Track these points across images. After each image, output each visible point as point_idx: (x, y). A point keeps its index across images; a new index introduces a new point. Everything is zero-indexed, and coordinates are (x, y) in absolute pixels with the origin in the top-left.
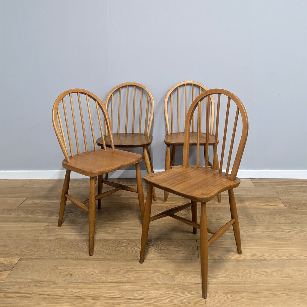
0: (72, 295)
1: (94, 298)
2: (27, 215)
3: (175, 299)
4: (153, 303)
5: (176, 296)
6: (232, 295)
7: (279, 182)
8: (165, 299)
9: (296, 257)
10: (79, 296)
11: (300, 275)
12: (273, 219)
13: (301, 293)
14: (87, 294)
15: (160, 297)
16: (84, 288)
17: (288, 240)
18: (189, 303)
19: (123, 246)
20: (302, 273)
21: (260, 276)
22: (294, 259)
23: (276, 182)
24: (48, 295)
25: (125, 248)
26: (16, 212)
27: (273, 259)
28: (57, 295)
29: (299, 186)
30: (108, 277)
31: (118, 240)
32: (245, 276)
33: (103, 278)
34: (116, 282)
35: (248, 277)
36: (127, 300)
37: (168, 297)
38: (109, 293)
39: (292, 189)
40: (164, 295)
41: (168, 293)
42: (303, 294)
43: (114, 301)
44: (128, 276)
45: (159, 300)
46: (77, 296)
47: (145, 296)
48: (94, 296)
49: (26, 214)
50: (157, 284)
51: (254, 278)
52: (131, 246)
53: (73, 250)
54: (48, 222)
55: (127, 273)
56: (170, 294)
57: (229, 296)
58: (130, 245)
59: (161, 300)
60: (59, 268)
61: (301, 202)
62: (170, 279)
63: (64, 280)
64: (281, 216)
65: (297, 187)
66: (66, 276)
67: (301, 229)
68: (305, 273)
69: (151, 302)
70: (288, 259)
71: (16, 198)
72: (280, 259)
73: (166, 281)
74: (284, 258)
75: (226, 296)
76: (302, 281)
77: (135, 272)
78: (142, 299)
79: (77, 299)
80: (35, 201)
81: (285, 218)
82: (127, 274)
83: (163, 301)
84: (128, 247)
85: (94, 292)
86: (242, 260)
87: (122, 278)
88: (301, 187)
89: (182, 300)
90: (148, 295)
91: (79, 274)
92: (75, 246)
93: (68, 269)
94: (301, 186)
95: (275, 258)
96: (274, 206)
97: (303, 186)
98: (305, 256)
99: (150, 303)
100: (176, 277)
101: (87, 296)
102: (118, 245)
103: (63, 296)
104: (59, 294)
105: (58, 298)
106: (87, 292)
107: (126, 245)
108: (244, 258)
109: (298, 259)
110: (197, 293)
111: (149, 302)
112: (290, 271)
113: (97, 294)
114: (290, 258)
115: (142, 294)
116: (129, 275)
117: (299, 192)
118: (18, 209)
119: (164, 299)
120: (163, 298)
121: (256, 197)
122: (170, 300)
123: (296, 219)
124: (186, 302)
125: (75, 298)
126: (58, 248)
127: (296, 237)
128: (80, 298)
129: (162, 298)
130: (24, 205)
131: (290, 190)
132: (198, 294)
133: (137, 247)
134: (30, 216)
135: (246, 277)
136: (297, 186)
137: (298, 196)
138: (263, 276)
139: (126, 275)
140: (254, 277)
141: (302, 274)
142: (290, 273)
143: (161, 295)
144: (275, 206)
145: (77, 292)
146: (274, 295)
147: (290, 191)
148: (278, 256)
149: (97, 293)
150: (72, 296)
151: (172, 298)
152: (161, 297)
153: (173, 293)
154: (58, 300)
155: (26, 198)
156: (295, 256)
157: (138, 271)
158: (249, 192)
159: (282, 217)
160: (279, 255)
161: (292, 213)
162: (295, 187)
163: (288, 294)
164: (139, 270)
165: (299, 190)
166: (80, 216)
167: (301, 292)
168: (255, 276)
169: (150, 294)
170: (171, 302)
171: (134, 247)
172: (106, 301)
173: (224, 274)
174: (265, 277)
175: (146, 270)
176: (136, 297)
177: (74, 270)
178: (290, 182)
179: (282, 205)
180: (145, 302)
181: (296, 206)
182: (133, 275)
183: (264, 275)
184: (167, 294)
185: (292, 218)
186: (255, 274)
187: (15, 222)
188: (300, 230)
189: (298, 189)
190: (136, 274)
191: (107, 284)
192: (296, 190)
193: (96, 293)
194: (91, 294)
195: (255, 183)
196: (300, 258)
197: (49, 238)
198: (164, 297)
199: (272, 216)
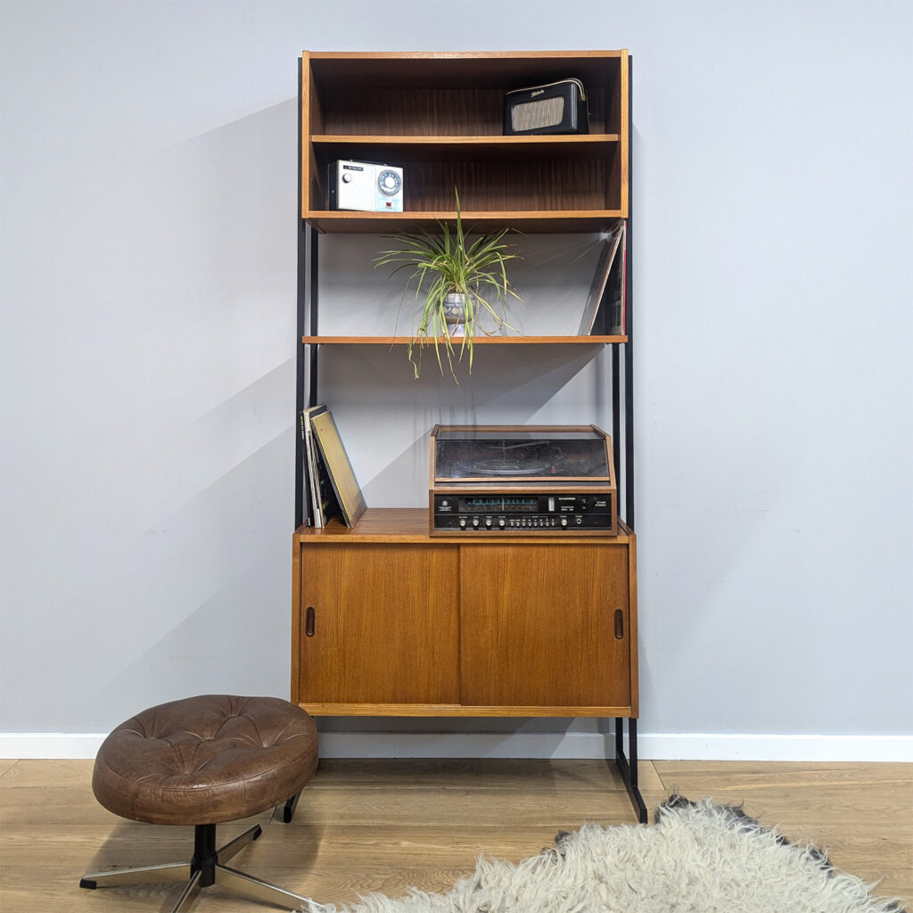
7: (733, 772)
23: (723, 773)
39: (771, 797)
94: (794, 785)
97: (801, 787)
131: (765, 801)
136: (782, 785)
178: (764, 772)
189: (787, 796)
195: (665, 774)
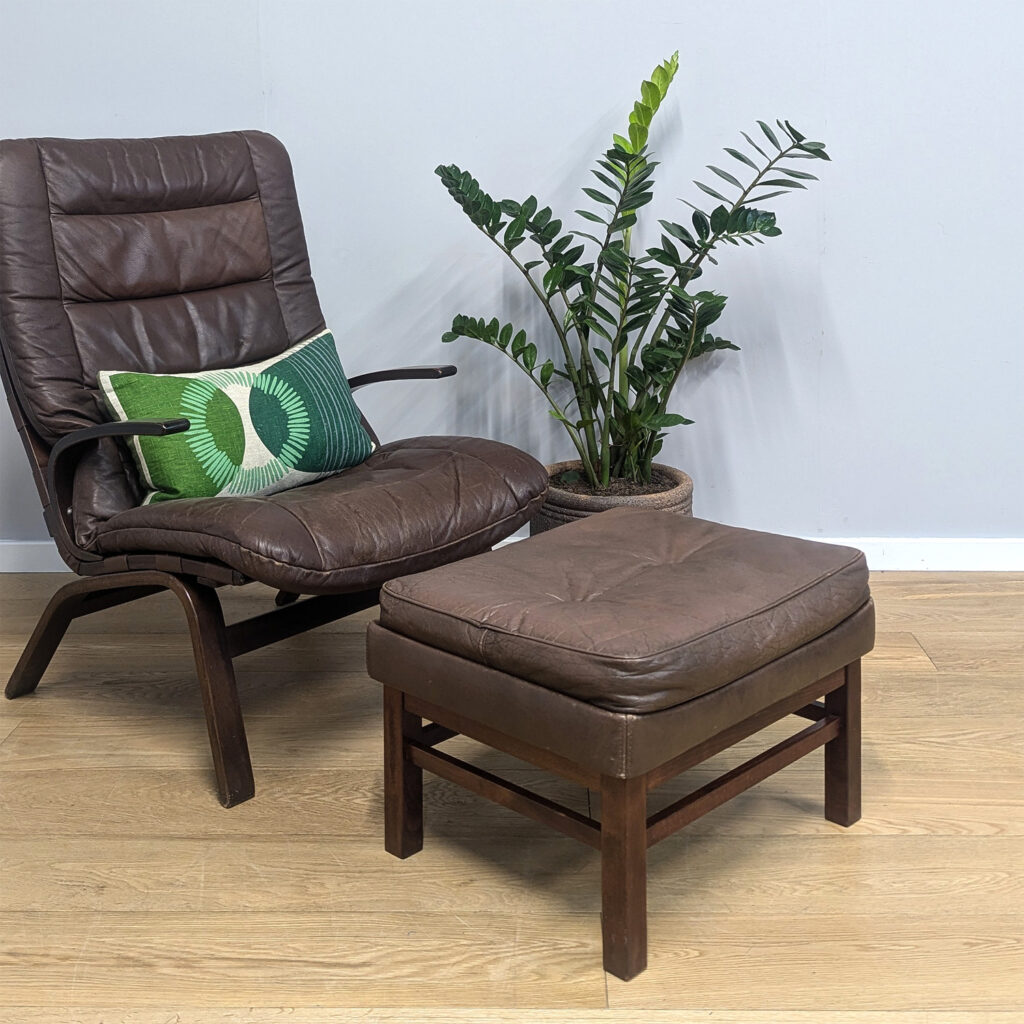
0: (101, 952)
1: (186, 963)
3: (490, 962)
4: (408, 976)
5: (496, 953)
6: (702, 948)
8: (454, 964)
9: (960, 826)
10: (128, 958)
11: (969, 884)
12: (882, 702)
13: (965, 944)
14: (160, 950)
15: (434, 959)
16: (147, 931)
17: (933, 770)
18: (543, 976)
19: (307, 791)
20: (977, 878)
21: (818, 889)
22: (952, 833)
24: (10, 954)
25: (312, 799)
27: (870, 832)
28: (43, 955)
29: (989, 594)
30: (245, 893)
31: (286, 773)
32: (759, 887)
33: (224, 898)
34: (271, 911)
35: (771, 891)
36: (310, 969)
37: (464, 957)
38: (243, 947)
40: (450, 952)
41: (464, 945)
42: (972, 945)
43: (260, 973)
44: (318, 890)
45: (431, 966)
46: (119, 957)
47: (380, 953)
48: (184, 956)
50: (428, 914)
51: (797, 894)
52: (336, 792)
53: (115, 807)
54: (26, 716)
55: (315, 879)
56: (473, 948)
57: (696, 953)
58: (334, 789)
59: (439, 966)
60: (57, 866)
61: (989, 647)
62: (479, 899)
63: (73, 904)
64: (914, 693)
65: (984, 597)
66: (82, 893)
67: (986, 736)
68: (988, 879)
69: (397, 973)
70: (926, 832)
72: (895, 832)
73: (461, 905)
74: (911, 829)
75: (683, 954)
76: (974, 905)
77: (347, 877)
78: (364, 964)
79: (118, 966)
81: (927, 700)
82: (313, 883)
83: (444, 972)
84: (324, 795)
85: (186, 942)
86: (756, 836)
87: (295, 896)
88: (996, 597)
89: (519, 965)
90: (390, 951)
91: (134, 884)
92: (124, 792)
93: (93, 868)
95: (878, 828)
96: (889, 662)
98: (992, 825)
99: (396, 977)
100: (501, 893)
101: (157, 957)
102: (289, 791)
103: (67, 958)
104: (52, 952)
105: (46, 965)
106: (162, 944)
107: (320, 787)
108: (764, 829)
109: (965, 832)
110: (574, 945)
111: (390, 975)
112: (933, 871)
113: (199, 948)
114: (933, 832)
115: (366, 947)
116: (322, 884)
117: (988, 614)
119: (448, 964)
120: (446, 962)
122: (472, 968)
123: (968, 704)
124: (533, 972)
125: (112, 962)
126: (59, 802)
127: (964, 762)
128: (131, 963)
129: (441, 962)
132: (577, 946)
133: (360, 795)
135: (764, 892)
137: (985, 627)
138: (828, 888)
139: (310, 886)
140: (795, 890)
141: (976, 882)
142: (931, 880)
143: (440, 950)
144: (896, 662)
145: (120, 945)
146: (866, 948)
147: (956, 613)
148: (890, 823)
149: (198, 946)
150: (104, 955)
151: (477, 962)
152: (439, 957)
153: (484, 944)
154: (47, 969)
156: (953, 824)
157: (357, 875)
159: (915, 697)
160: (892, 820)
161: (952, 683)
162: (978, 598)
163: (917, 947)
164: (362, 869)
165: (988, 609)
166: (148, 696)
167: (965, 940)
168: (797, 887)
169: (398, 946)
170: (472, 972)
171: (348, 794)
172: (231, 972)
173: (684, 880)
174: (835, 890)
175: (390, 868)
176: (344, 956)
177: (114, 870)
179: (924, 658)
180: (377, 973)
181: (972, 662)
182: (339, 885)
183: (829, 883)
184: (463, 949)
185: (956, 699)
186: (800, 883)
188: (979, 737)
190: (350, 885)
191: (237, 916)
192: (975, 609)
193: (193, 945)
194: (176, 948)
196: (971, 831)
197: (25, 768)
198: (451, 955)
199: (879, 692)
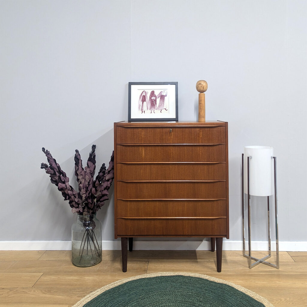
2: (44, 295)
26: (32, 291)
49: (44, 293)
54: (69, 304)
71: (31, 274)
80: (53, 277)
118: (34, 287)
121: (299, 274)
130: (41, 282)
134: (48, 296)
155: (42, 274)
158: (290, 268)
187: (32, 303)
195: (293, 256)
